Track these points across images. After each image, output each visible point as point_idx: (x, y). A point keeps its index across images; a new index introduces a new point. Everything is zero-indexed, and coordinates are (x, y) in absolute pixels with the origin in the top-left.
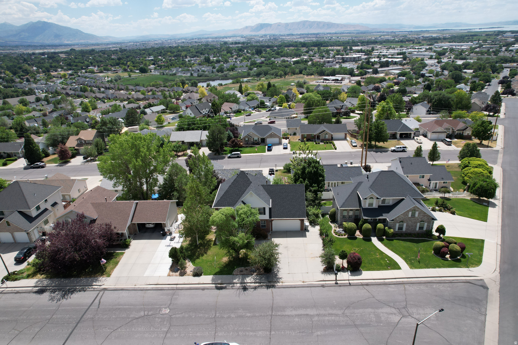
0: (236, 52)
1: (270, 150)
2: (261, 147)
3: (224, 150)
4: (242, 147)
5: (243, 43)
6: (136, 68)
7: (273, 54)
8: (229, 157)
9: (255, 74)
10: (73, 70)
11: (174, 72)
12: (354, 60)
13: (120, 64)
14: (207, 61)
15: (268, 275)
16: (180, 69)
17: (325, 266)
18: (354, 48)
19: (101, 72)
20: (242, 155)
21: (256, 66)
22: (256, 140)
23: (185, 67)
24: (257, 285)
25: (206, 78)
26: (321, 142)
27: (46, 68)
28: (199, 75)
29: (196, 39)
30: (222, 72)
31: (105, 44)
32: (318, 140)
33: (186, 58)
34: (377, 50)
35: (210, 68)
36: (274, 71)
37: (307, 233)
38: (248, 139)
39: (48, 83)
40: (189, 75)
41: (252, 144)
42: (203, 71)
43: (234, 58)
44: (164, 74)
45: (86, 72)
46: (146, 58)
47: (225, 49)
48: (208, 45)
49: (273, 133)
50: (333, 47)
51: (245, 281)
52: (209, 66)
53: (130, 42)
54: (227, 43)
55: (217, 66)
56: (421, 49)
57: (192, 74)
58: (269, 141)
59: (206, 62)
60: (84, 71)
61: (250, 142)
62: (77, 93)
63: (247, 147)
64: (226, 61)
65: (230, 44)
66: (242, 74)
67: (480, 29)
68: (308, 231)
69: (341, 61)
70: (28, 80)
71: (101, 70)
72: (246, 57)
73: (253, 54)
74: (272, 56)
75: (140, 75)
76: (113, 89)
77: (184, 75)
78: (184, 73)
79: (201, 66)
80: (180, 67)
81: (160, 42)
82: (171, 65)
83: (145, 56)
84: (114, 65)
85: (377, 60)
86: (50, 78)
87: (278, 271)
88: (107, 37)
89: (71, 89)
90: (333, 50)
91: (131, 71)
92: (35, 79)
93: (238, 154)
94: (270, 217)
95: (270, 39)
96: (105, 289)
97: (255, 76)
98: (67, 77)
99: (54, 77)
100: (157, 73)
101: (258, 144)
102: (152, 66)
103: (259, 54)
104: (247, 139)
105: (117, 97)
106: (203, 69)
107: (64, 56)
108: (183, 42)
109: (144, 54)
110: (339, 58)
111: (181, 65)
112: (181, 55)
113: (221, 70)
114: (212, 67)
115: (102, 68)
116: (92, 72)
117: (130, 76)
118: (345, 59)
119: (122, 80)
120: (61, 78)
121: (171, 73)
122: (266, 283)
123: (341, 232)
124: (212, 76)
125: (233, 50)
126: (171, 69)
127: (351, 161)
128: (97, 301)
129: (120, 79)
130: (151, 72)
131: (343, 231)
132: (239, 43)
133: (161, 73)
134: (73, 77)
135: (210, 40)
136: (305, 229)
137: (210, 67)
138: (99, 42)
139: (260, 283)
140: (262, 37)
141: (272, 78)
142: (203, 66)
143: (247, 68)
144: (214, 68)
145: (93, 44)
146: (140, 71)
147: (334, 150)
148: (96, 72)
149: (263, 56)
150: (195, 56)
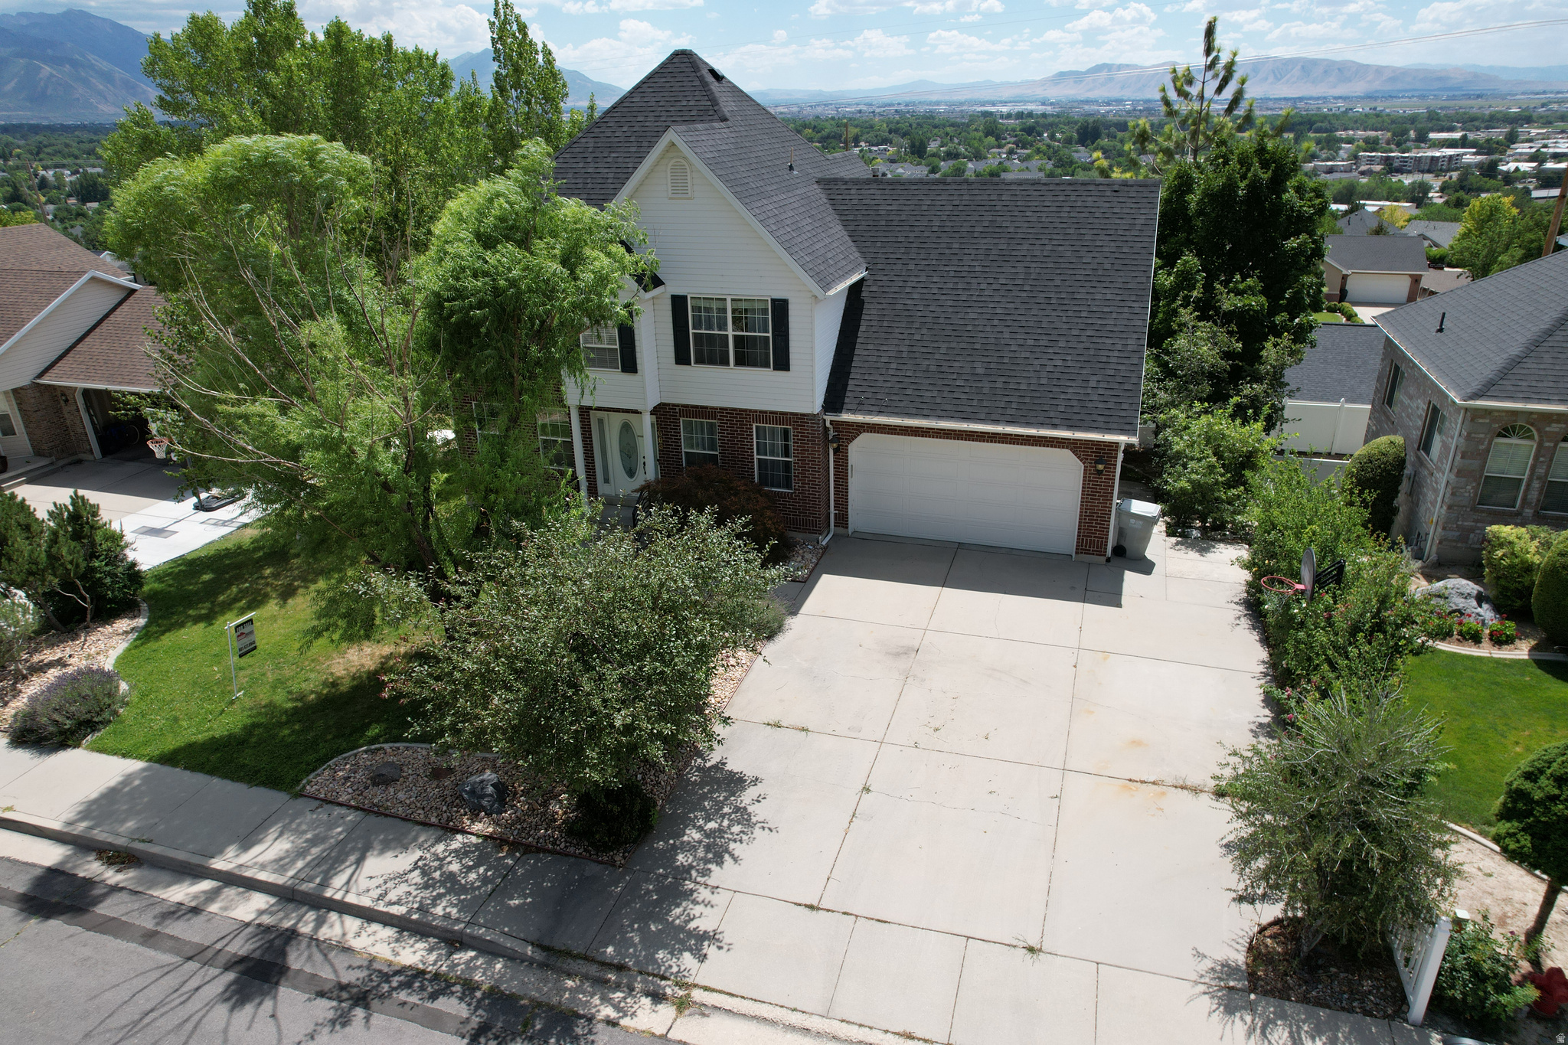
0: (1016, 136)
12: (1433, 166)
14: (918, 152)
15: (592, 869)
17: (1272, 911)
18: (1432, 135)
21: (1070, 170)
24: (413, 954)
33: (857, 145)
34: (1530, 140)
37: (1130, 577)
43: (1004, 150)
47: (981, 128)
48: (933, 118)
50: (1351, 132)
51: (334, 891)
52: (919, 164)
54: (991, 115)
55: (946, 166)
59: (912, 154)
64: (978, 156)
65: (1001, 118)
68: (1145, 567)
69: (1378, 168)
72: (1044, 148)
73: (1068, 143)
79: (894, 166)
81: (795, 109)
85: (1526, 166)
87: (717, 852)
90: (1350, 141)
94: (834, 399)
95: (1134, 110)
103: (1089, 142)
106: (901, 170)
108: (860, 111)
110: (1371, 160)
112: (841, 136)
114: (929, 168)
118: (1396, 164)
122: (511, 957)
123: (1460, 603)
125: (1007, 130)
131: (1480, 599)
135: (942, 108)
136: (1120, 551)
137: (923, 167)
139: (453, 941)
140: (1108, 104)
142: (901, 165)
144: (935, 170)
149: (1103, 148)
150: (884, 142)
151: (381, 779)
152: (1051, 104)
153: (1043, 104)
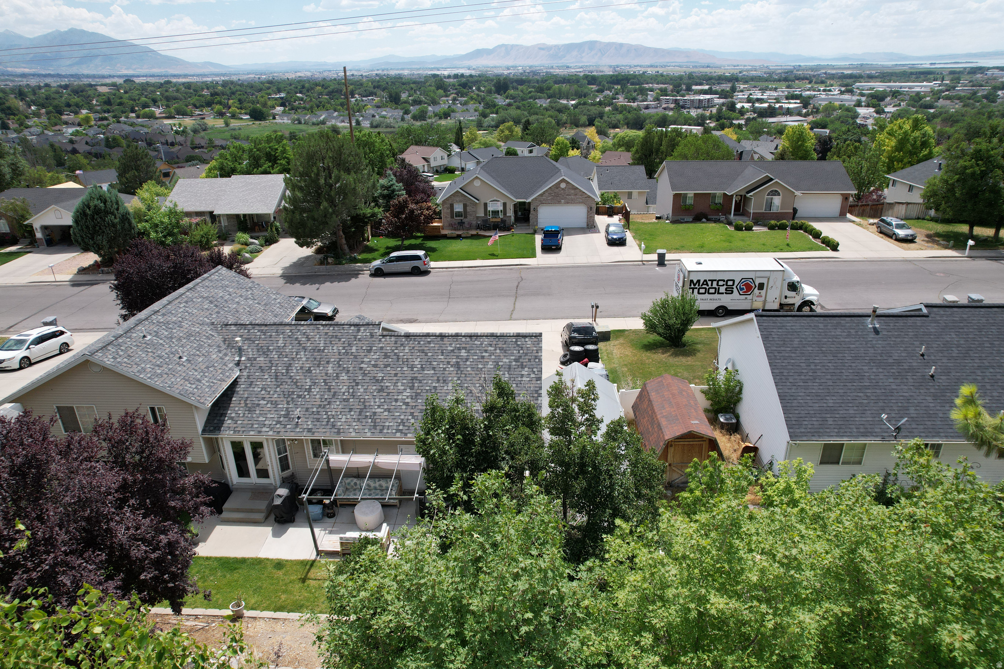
0: (456, 89)
1: (552, 245)
2: (516, 238)
3: (367, 246)
4: (437, 236)
6: (243, 111)
7: (530, 92)
8: (378, 273)
9: (493, 123)
10: (113, 112)
11: (322, 118)
12: (701, 105)
13: (213, 103)
14: (395, 100)
16: (336, 114)
18: (694, 87)
19: (170, 117)
20: (433, 264)
21: (494, 110)
22: (496, 213)
26: (756, 224)
27: (56, 107)
28: (374, 124)
30: (424, 120)
32: (739, 218)
33: (353, 97)
34: (743, 91)
35: (399, 113)
38: (465, 206)
39: (45, 132)
40: (353, 123)
41: (478, 227)
42: (384, 117)
43: (450, 98)
44: (300, 123)
45: (138, 117)
46: (270, 94)
47: (433, 84)
48: (401, 78)
49: (563, 185)
50: (651, 85)
52: (396, 108)
54: (438, 76)
55: (414, 109)
56: (830, 91)
57: (358, 123)
58: (548, 215)
59: (391, 102)
60: (133, 115)
61: (470, 219)
62: (98, 149)
63: (459, 237)
64: (434, 102)
65: (445, 78)
66: (465, 123)
67: (931, 64)
69: (672, 106)
70: (5, 127)
71: (170, 114)
72: (475, 96)
73: (489, 93)
74: (531, 95)
75: (251, 123)
77: (343, 124)
78: (343, 121)
79: (379, 110)
80: (335, 111)
82: (318, 107)
83: (270, 91)
84: (202, 107)
85: (746, 106)
86: (55, 123)
88: (205, 65)
89: (86, 143)
90: (652, 90)
91: (234, 116)
92: (22, 125)
93: (418, 258)
95: (525, 72)
98: (93, 123)
99: (65, 123)
100: (286, 121)
101: (502, 226)
102: (279, 109)
103: (502, 92)
104: (459, 208)
106: (384, 113)
107: (107, 90)
109: (269, 88)
110: (667, 101)
111: (339, 107)
112: (341, 92)
113: (421, 116)
114: (403, 111)
115: (172, 111)
116: (151, 117)
117: (227, 125)
118: (682, 103)
119: (208, 131)
120: (79, 125)
121: (314, 120)
125: (450, 86)
126: (317, 113)
129: (204, 130)
130: (274, 118)
132: (462, 77)
133: (293, 121)
134: (105, 122)
137: (399, 110)
138: (190, 72)
140: (509, 69)
142: (385, 109)
143: (477, 113)
144: (407, 112)
145: (173, 75)
146: (252, 116)
147: (830, 253)
148: (158, 115)
149: (511, 96)
150: (371, 94)
152: (474, 69)
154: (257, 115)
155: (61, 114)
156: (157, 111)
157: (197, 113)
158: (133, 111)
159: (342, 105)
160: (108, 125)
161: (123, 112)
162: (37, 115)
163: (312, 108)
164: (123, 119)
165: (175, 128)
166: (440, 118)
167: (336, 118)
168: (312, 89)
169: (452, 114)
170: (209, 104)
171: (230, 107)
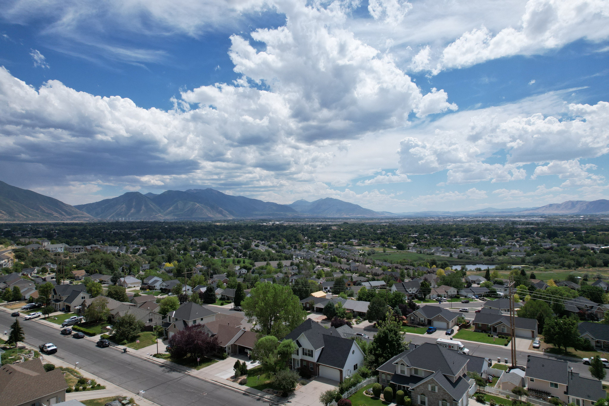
0: (522, 234)
1: (429, 332)
5: (538, 224)
6: (394, 244)
7: (573, 239)
9: (531, 261)
10: (336, 241)
11: (433, 251)
13: (381, 238)
14: (477, 242)
16: (441, 249)
19: (359, 245)
21: (538, 251)
22: (422, 321)
23: (448, 247)
25: (467, 261)
27: (315, 238)
28: (460, 257)
29: (479, 217)
30: (490, 256)
31: (378, 219)
32: (494, 333)
33: (455, 237)
35: (477, 250)
36: (561, 259)
38: (414, 318)
39: (309, 251)
40: (448, 256)
41: (416, 324)
42: (467, 253)
43: (514, 241)
44: (421, 253)
45: (346, 244)
46: (410, 234)
47: (508, 230)
49: (440, 316)
51: (264, 396)
52: (476, 247)
53: (405, 218)
54: (516, 223)
55: (486, 248)
57: (451, 255)
58: (436, 324)
59: (474, 243)
60: (344, 243)
62: (327, 262)
63: (411, 326)
64: (502, 244)
65: (520, 225)
66: (515, 260)
70: (295, 248)
71: (360, 243)
72: (531, 240)
73: (543, 237)
74: (571, 241)
75: (396, 251)
76: (361, 262)
77: (443, 255)
78: (443, 254)
79: (466, 247)
80: (441, 247)
81: (437, 219)
82: (433, 244)
83: (410, 232)
84: (375, 240)
86: (313, 246)
88: (383, 213)
89: (323, 258)
91: (389, 247)
92: (301, 247)
94: (318, 361)
95: (583, 220)
96: (190, 375)
97: (531, 263)
98: (327, 247)
99: (317, 246)
100: (414, 251)
101: (423, 325)
102: (412, 244)
103: (553, 238)
104: (412, 318)
105: (358, 270)
106: (468, 250)
107: (336, 229)
108: (462, 221)
109: (411, 230)
111: (444, 245)
112: (449, 234)
113: (489, 254)
114: (480, 249)
115: (361, 242)
116: (351, 245)
117: (384, 252)
119: (375, 254)
120: (322, 248)
121: (428, 252)
122: (275, 401)
123: (370, 391)
124: (475, 260)
125: (519, 231)
126: (431, 247)
127: (506, 359)
128: (180, 378)
129: (373, 254)
130: (409, 249)
132: (532, 224)
133: (418, 251)
134: (332, 247)
138: (375, 216)
139: (271, 400)
141: (556, 268)
142: (469, 247)
143: (525, 253)
144: (482, 250)
145: (367, 219)
146: (397, 248)
147: (501, 346)
148: (354, 244)
149: (557, 241)
150: (466, 236)
151: (268, 391)
152: (545, 217)
153: (542, 217)
154: (400, 247)
155: (315, 241)
156: (355, 241)
157: (372, 243)
158: (344, 241)
159: (446, 244)
160: (333, 249)
161: (340, 242)
162: (307, 241)
163: (429, 244)
164: (339, 246)
165: (360, 252)
166: (500, 255)
167: (440, 252)
168: (433, 232)
169: (508, 253)
170: (378, 239)
171: (388, 242)
